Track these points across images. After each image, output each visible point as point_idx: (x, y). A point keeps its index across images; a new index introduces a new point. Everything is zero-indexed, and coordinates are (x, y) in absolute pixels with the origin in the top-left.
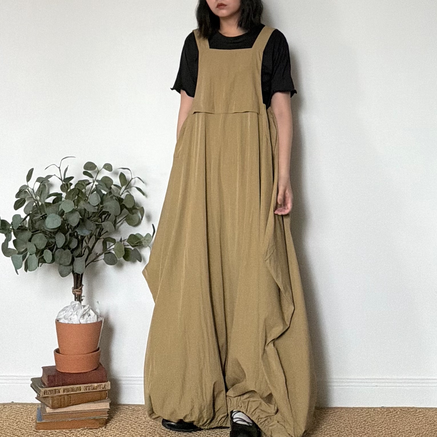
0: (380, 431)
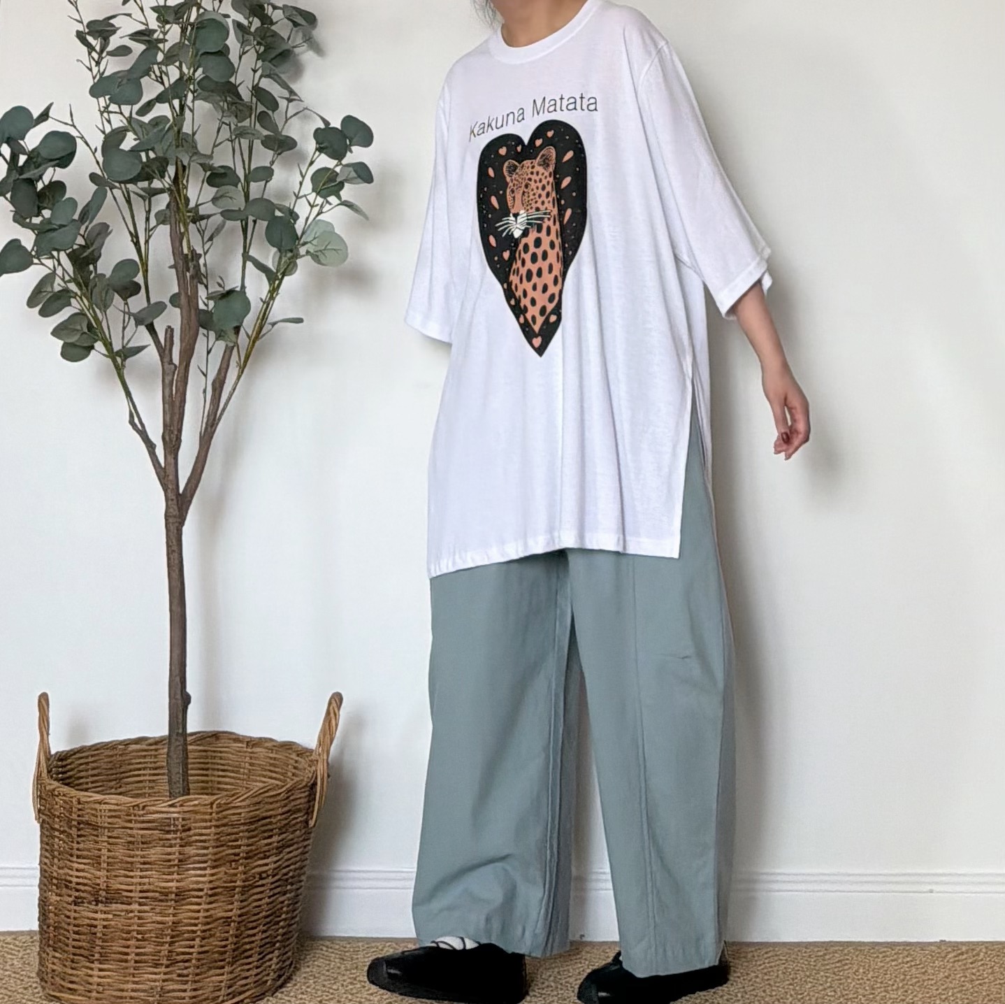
0: (943, 997)
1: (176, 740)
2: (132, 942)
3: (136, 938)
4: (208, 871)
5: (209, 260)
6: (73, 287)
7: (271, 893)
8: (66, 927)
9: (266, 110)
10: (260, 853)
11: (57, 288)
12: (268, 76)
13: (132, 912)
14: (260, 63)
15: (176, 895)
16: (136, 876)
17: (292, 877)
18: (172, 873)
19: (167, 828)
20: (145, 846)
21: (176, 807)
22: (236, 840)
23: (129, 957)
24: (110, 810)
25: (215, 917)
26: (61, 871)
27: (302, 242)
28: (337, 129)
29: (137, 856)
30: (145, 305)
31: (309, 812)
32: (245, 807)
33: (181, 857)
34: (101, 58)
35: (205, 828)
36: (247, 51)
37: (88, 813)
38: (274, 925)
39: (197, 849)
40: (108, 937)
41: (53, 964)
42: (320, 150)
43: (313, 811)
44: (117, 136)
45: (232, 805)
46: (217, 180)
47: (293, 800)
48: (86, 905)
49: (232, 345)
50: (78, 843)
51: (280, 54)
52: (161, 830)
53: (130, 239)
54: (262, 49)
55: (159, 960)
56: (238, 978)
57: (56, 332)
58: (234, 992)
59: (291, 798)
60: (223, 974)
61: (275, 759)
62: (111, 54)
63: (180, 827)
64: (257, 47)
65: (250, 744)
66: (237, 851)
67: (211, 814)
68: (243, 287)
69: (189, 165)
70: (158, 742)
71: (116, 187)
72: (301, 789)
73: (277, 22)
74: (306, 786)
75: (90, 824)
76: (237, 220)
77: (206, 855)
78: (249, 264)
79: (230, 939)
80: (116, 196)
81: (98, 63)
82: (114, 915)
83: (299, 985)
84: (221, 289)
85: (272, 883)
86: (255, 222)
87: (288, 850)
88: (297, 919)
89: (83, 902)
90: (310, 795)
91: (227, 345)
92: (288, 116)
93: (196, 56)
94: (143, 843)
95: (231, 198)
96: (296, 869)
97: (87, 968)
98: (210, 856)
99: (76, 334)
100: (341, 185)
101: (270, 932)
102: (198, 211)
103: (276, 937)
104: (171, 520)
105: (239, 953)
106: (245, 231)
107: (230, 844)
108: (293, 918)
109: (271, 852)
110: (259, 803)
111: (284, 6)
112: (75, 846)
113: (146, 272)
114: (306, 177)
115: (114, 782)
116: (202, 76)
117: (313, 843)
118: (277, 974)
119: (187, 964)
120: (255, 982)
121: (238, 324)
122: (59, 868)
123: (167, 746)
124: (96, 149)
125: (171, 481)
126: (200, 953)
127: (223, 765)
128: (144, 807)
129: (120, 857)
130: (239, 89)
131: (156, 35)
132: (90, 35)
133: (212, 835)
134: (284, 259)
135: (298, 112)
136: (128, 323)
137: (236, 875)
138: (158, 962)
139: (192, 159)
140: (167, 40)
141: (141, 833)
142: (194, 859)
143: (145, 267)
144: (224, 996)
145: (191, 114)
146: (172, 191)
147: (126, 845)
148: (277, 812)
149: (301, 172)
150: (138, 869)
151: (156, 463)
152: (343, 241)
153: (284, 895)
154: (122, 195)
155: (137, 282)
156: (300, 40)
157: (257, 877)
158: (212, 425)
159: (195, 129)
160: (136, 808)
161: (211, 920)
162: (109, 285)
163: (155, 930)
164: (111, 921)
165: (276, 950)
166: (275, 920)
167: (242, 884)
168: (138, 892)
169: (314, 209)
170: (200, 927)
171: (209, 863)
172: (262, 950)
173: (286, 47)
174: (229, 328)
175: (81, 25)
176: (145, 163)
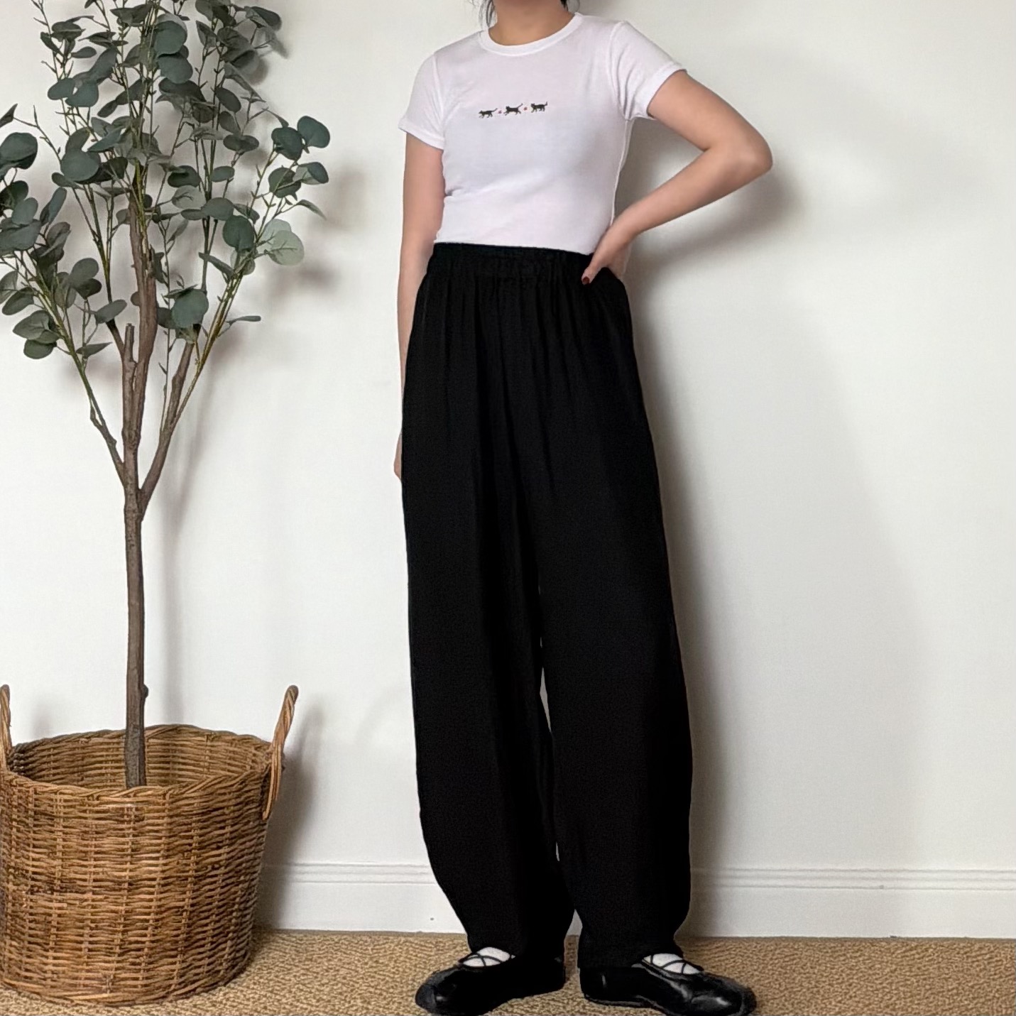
1: (134, 732)
2: (87, 931)
3: (88, 926)
4: (161, 861)
5: (171, 260)
6: (34, 285)
7: (224, 884)
8: (22, 915)
9: (227, 110)
10: (214, 843)
11: (19, 286)
12: (230, 77)
13: (86, 900)
14: (223, 63)
15: (130, 884)
16: (90, 865)
17: (245, 869)
18: (126, 862)
19: (122, 819)
20: (100, 835)
21: (129, 797)
22: (190, 831)
23: (83, 946)
24: (66, 801)
25: (166, 906)
26: (18, 860)
27: (260, 241)
28: (294, 130)
29: (91, 845)
30: (107, 302)
31: (262, 803)
32: (197, 797)
33: (133, 846)
34: (66, 60)
35: (159, 818)
36: (211, 52)
37: (45, 803)
38: (227, 916)
39: (151, 839)
40: (63, 925)
41: (10, 952)
42: (278, 150)
43: (267, 804)
44: (81, 136)
45: (184, 796)
46: (180, 181)
47: (247, 792)
48: (42, 894)
49: (191, 342)
50: (34, 832)
51: (244, 55)
52: (116, 820)
53: (92, 238)
54: (225, 49)
55: (112, 949)
56: (190, 967)
57: (19, 330)
58: (186, 980)
59: (246, 789)
60: (175, 963)
61: (234, 752)
62: (76, 55)
63: (133, 817)
64: (220, 48)
65: (210, 738)
66: (189, 841)
67: (164, 804)
68: (204, 285)
69: (147, 165)
70: (116, 735)
71: (80, 188)
72: (254, 780)
73: (238, 24)
74: (261, 778)
75: (46, 815)
76: (199, 219)
77: (159, 845)
78: (210, 265)
79: (183, 928)
80: (78, 195)
81: (63, 65)
82: (69, 903)
83: (252, 975)
84: (180, 288)
85: (224, 874)
86: (216, 221)
87: (242, 840)
88: (252, 909)
89: (38, 891)
90: (262, 787)
91: (187, 344)
92: (250, 117)
93: (154, 57)
94: (97, 833)
95: (190, 198)
96: (247, 862)
97: (43, 956)
98: (162, 846)
99: (38, 332)
100: (298, 185)
101: (222, 922)
102: (160, 209)
103: (229, 928)
104: (129, 515)
105: (190, 943)
106: (206, 229)
107: (182, 834)
108: (246, 909)
109: (224, 843)
110: (212, 794)
111: (246, 7)
112: (32, 835)
113: (107, 270)
114: (264, 177)
115: (76, 775)
116: (161, 79)
117: (268, 835)
118: (229, 964)
119: (139, 953)
120: (207, 972)
121: (195, 323)
122: (17, 857)
123: (124, 740)
125: (130, 477)
126: (153, 942)
127: (183, 758)
128: (98, 799)
129: (76, 847)
130: (202, 90)
131: (115, 38)
132: (55, 37)
133: (165, 825)
134: (242, 259)
135: (260, 113)
136: (88, 321)
137: (189, 865)
138: (111, 951)
139: (151, 159)
140: (126, 43)
141: (97, 822)
142: (147, 848)
143: (107, 266)
144: (176, 985)
145: (149, 115)
146: (131, 191)
147: (81, 834)
148: (231, 803)
149: (259, 172)
150: (91, 858)
151: (116, 459)
152: (299, 240)
153: (238, 885)
154: (85, 195)
155: (100, 281)
156: (263, 41)
157: (210, 867)
158: (172, 422)
159: (153, 130)
160: (90, 798)
161: (163, 909)
162: (71, 283)
163: (108, 919)
164: (67, 909)
165: (229, 939)
166: (229, 910)
167: (194, 874)
168: (92, 881)
169: (271, 208)
170: (152, 916)
171: (162, 852)
172: (215, 939)
173: (248, 49)
174: (189, 326)
175: (46, 27)
176: (104, 163)
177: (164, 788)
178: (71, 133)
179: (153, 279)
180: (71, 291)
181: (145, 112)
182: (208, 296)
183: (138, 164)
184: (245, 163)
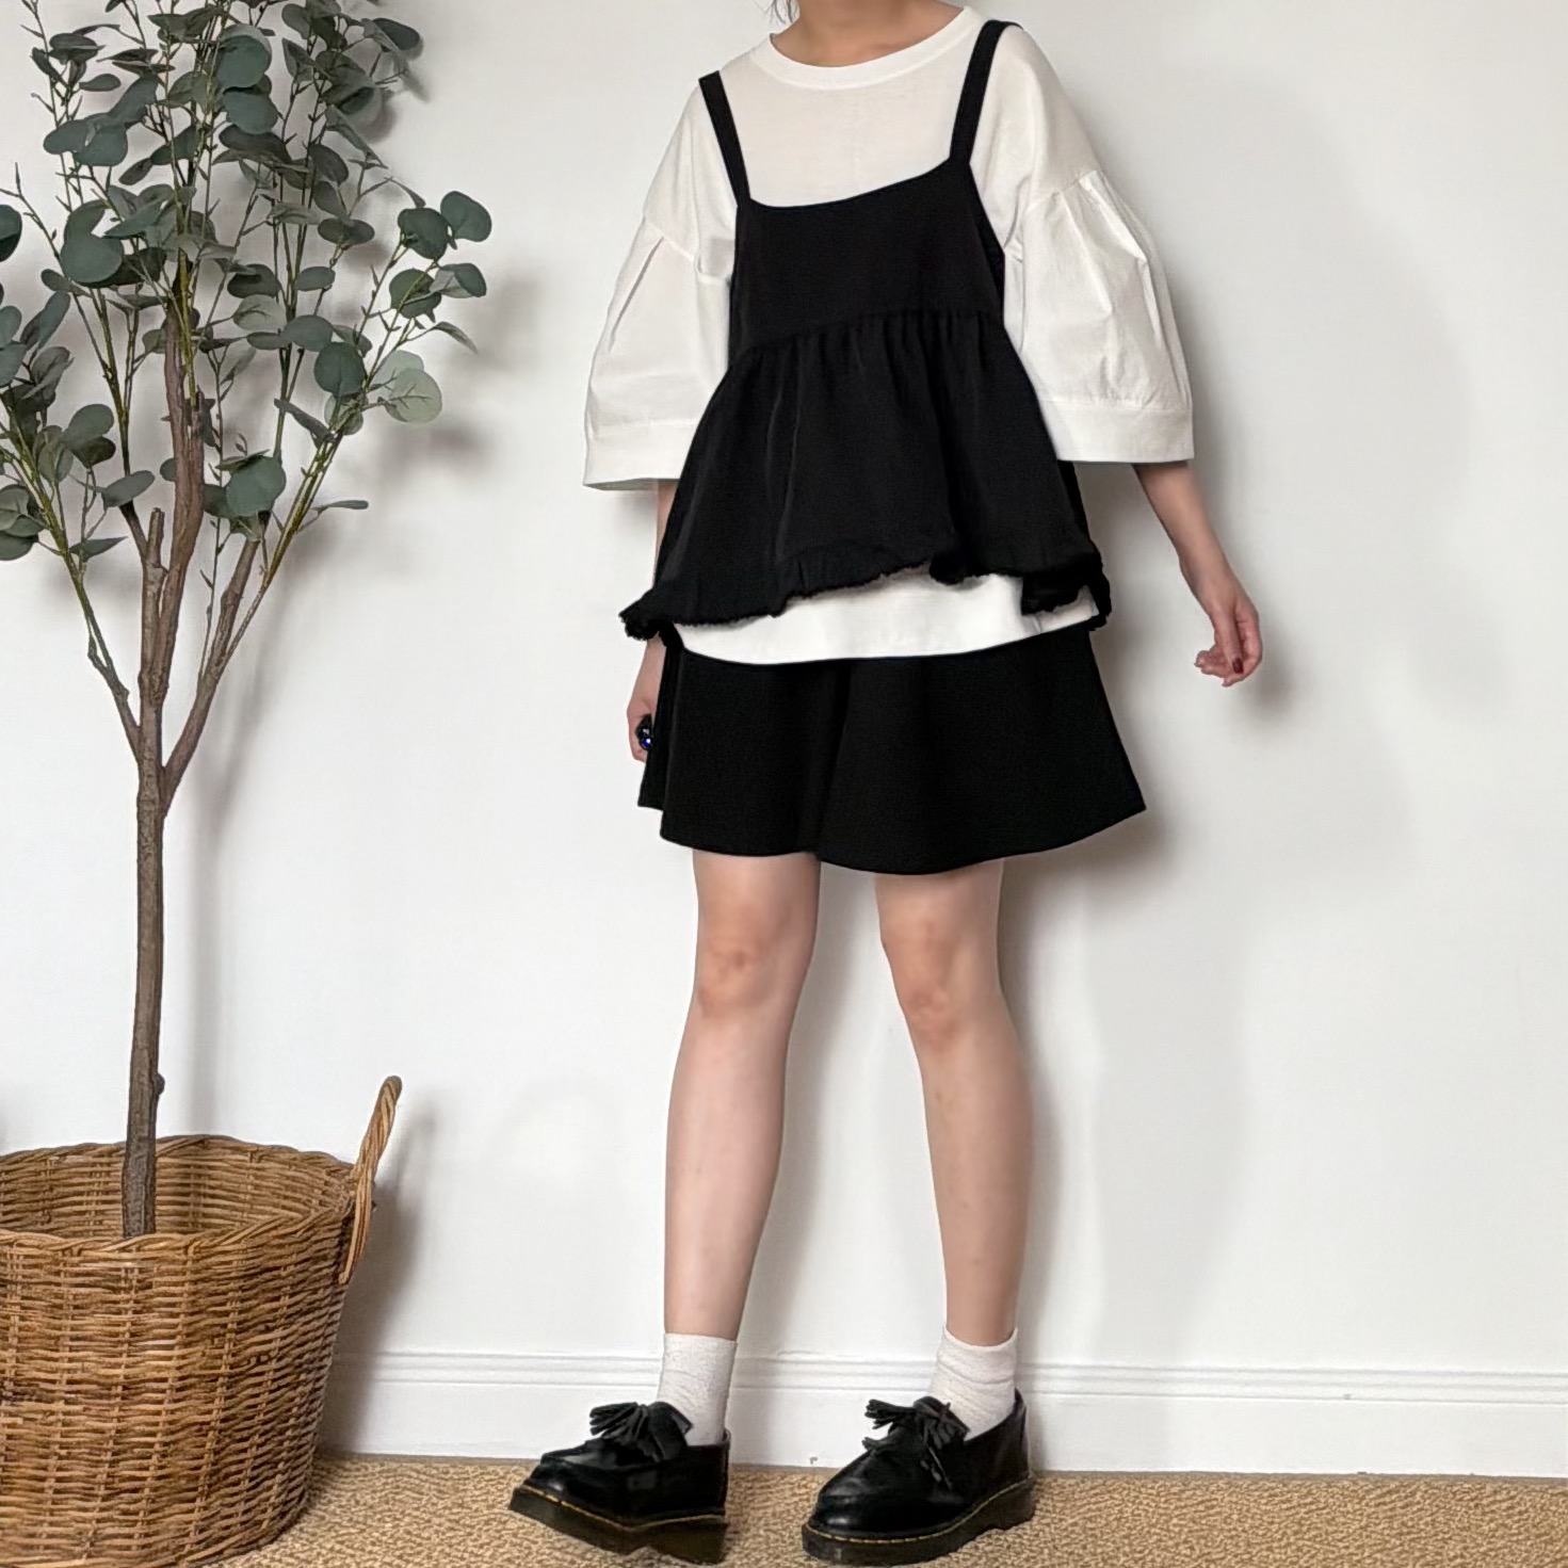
1: (139, 1148)
2: (53, 1461)
3: (56, 1454)
4: (177, 1352)
5: (225, 411)
6: (8, 445)
7: (275, 1386)
10: (255, 1325)
12: (332, 128)
13: (52, 1413)
14: (322, 107)
15: (125, 1388)
16: (62, 1358)
17: (307, 1362)
18: (120, 1354)
19: (114, 1285)
20: (77, 1312)
21: (130, 1251)
22: (225, 1304)
23: (46, 1484)
24: (26, 1256)
25: (183, 1422)
27: (371, 384)
28: (434, 212)
29: (66, 1327)
30: (122, 474)
31: (340, 1259)
32: (237, 1252)
33: (133, 1329)
34: (70, 93)
35: (176, 1284)
36: (304, 89)
38: (277, 1434)
39: (161, 1317)
40: (15, 1454)
42: (407, 243)
43: (346, 1260)
44: (91, 213)
45: (219, 1249)
46: (245, 287)
47: (316, 1242)
49: (254, 540)
51: (356, 95)
52: (103, 1288)
53: (103, 373)
54: (328, 85)
55: (92, 1489)
56: (218, 1517)
58: (207, 1538)
59: (314, 1238)
60: (191, 1511)
61: (294, 1179)
62: (86, 87)
63: (134, 1283)
64: (320, 83)
65: (257, 1157)
66: (223, 1320)
67: (185, 1263)
68: (278, 451)
69: (198, 261)
70: (112, 1151)
71: (86, 295)
72: (329, 1224)
73: (351, 46)
74: (338, 1221)
76: (274, 348)
77: (175, 1326)
78: (289, 417)
79: (206, 1456)
80: (82, 306)
81: (65, 101)
82: (26, 1419)
84: (242, 454)
85: (276, 1370)
86: (301, 352)
87: (303, 1319)
88: (315, 1424)
90: (343, 1234)
91: (247, 543)
92: (363, 189)
93: (217, 92)
94: (76, 1307)
95: (263, 313)
96: (314, 1350)
98: (180, 1328)
99: (12, 519)
100: (436, 299)
101: (269, 1446)
102: (212, 330)
103: (279, 1453)
104: (146, 808)
105: (219, 1478)
106: (285, 365)
107: (214, 1309)
108: (307, 1424)
109: (278, 1322)
110: (262, 1246)
111: (365, 20)
113: (124, 424)
114: (383, 283)
115: (40, 1214)
116: (228, 124)
117: (344, 1307)
118: (278, 1510)
119: (135, 1496)
120: (243, 1523)
121: (263, 509)
123: (123, 1159)
124: (54, 234)
125: (149, 745)
126: (159, 1478)
127: (211, 1188)
128: (79, 1254)
129: (41, 1329)
130: (288, 147)
131: (155, 60)
132: (56, 56)
133: (185, 1295)
134: (343, 410)
135: (379, 185)
136: (92, 502)
137: (221, 1358)
138: (91, 1492)
139: (204, 252)
140: (172, 68)
141: (74, 1290)
142: (156, 1331)
143: (124, 418)
144: (192, 1544)
145: (205, 182)
146: (169, 301)
147: (49, 1309)
148: (288, 1261)
149: (375, 277)
150: (65, 1346)
151: (127, 720)
152: (435, 384)
153: (295, 1388)
154: (93, 306)
155: (112, 440)
156: (391, 73)
157: (253, 1361)
158: (218, 664)
159: (210, 206)
160: (66, 1252)
161: (178, 1426)
162: (63, 442)
163: (92, 1442)
164: (20, 1427)
165: (279, 1472)
166: (280, 1426)
167: (228, 1370)
168: (64, 1382)
169: (393, 334)
170: (159, 1438)
171: (179, 1338)
172: (255, 1473)
173: (366, 85)
174: (252, 512)
175: (41, 39)
176: (128, 256)
177: (184, 1237)
178: (74, 207)
179: (200, 441)
180: (64, 456)
181: (199, 176)
182: (284, 466)
183: (183, 258)
184: (350, 263)
